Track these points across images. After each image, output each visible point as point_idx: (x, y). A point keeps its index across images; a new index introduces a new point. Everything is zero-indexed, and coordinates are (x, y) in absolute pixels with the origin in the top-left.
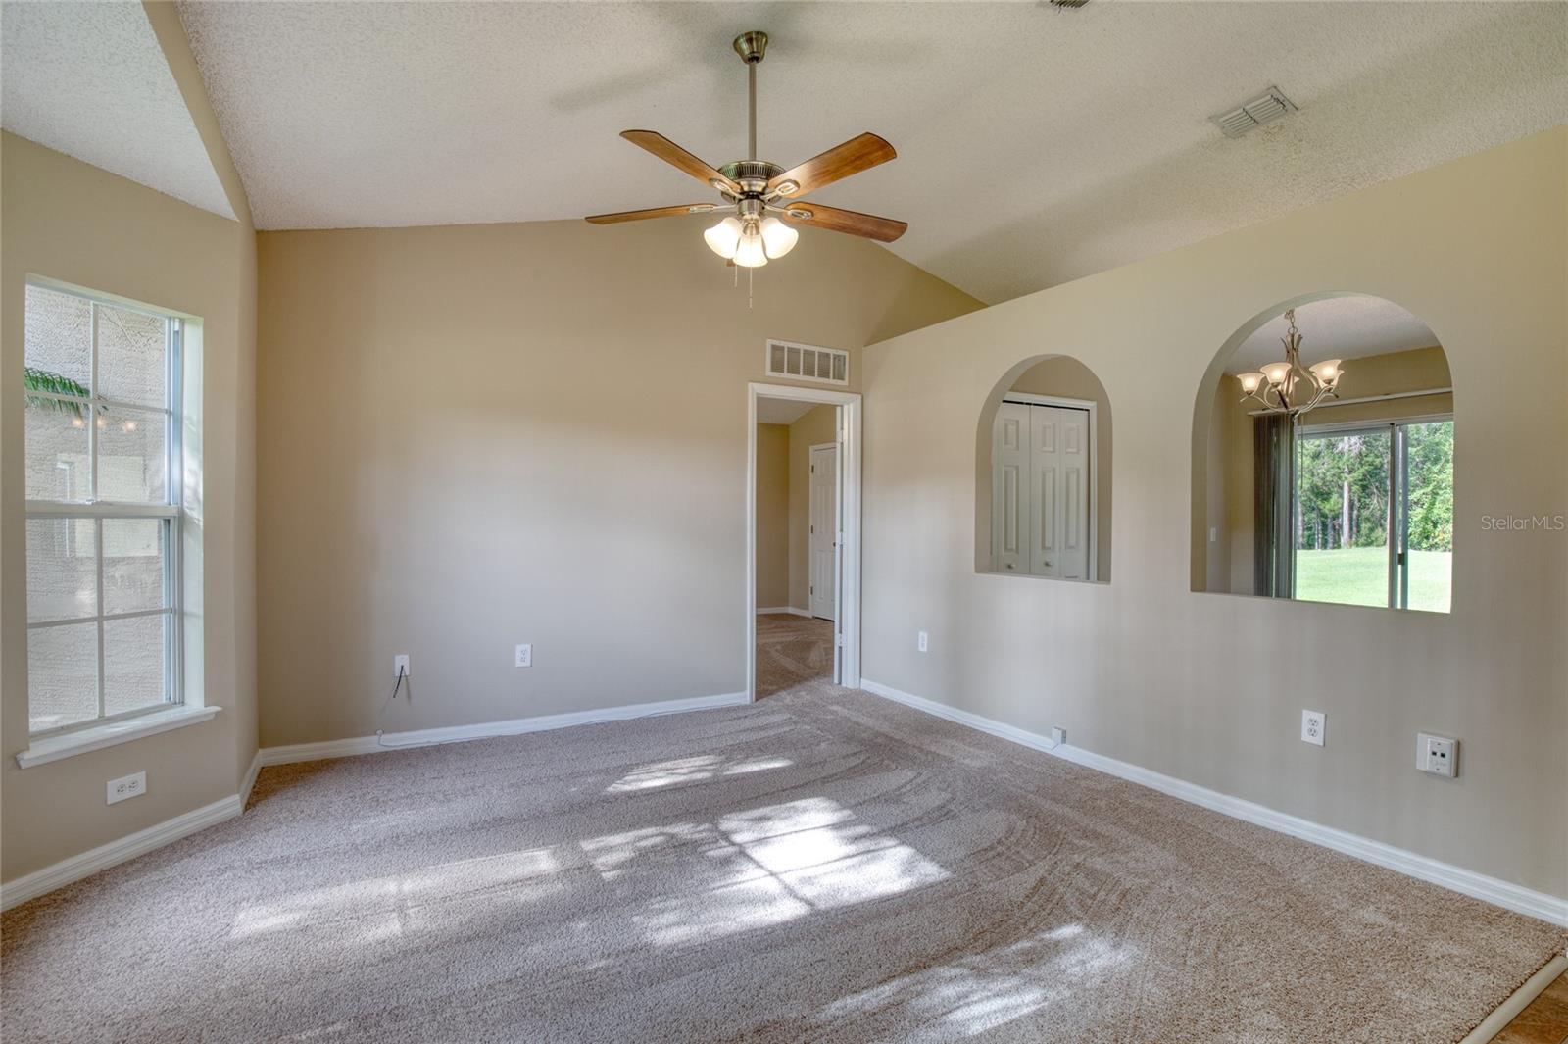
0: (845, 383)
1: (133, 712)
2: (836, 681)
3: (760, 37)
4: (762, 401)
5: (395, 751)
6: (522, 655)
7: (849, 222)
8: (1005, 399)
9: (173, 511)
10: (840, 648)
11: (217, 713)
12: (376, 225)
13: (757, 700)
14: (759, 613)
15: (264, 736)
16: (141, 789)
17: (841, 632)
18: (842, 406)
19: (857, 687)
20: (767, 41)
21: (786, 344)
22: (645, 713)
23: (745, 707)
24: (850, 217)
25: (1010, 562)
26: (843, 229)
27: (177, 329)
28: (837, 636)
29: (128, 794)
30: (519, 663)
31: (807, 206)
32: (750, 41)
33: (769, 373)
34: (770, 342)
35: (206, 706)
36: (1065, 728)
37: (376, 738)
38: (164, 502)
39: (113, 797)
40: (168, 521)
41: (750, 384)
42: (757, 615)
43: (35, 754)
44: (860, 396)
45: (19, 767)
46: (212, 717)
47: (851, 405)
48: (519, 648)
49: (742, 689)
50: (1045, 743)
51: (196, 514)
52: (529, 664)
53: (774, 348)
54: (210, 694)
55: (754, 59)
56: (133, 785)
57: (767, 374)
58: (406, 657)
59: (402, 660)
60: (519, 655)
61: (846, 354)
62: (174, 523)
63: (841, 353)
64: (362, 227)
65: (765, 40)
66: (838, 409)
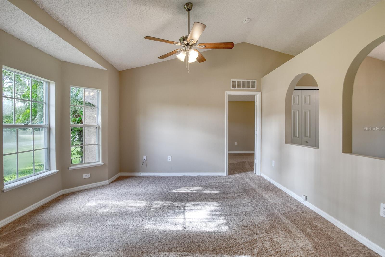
0: (255, 89)
1: (90, 162)
2: (255, 173)
3: (190, 4)
4: (229, 96)
5: (143, 176)
6: (169, 158)
7: (216, 46)
8: (295, 89)
9: (98, 126)
10: (256, 163)
11: (104, 164)
12: (140, 66)
13: (228, 175)
14: (229, 153)
15: (121, 170)
16: (89, 177)
17: (256, 159)
18: (256, 95)
19: (260, 175)
20: (192, 5)
21: (236, 80)
22: (198, 175)
23: (225, 177)
24: (216, 44)
25: (307, 141)
26: (216, 48)
27: (98, 92)
28: (255, 160)
29: (87, 177)
30: (168, 160)
31: (202, 44)
32: (187, 5)
33: (231, 88)
34: (232, 80)
35: (102, 163)
36: (306, 195)
37: (140, 173)
38: (96, 124)
39: (84, 177)
40: (97, 128)
41: (226, 92)
42: (228, 154)
43: (71, 168)
44: (260, 92)
45: (69, 170)
46: (103, 165)
47: (258, 95)
48: (168, 156)
49: (224, 172)
50: (300, 199)
51: (101, 126)
52: (171, 160)
53: (233, 81)
54: (103, 160)
55: (189, 10)
56: (88, 176)
57: (231, 89)
58: (146, 157)
59: (145, 157)
60: (168, 158)
61: (256, 81)
62: (98, 128)
63: (254, 80)
64: (137, 67)
65: (191, 4)
66: (255, 96)
